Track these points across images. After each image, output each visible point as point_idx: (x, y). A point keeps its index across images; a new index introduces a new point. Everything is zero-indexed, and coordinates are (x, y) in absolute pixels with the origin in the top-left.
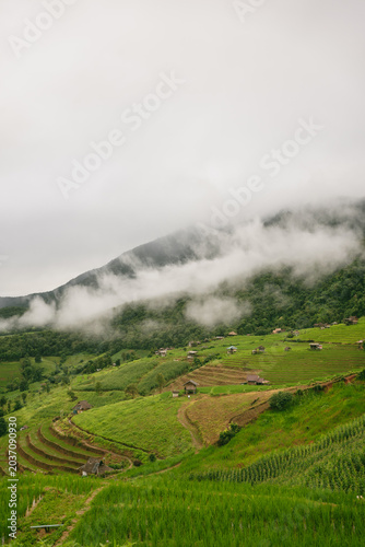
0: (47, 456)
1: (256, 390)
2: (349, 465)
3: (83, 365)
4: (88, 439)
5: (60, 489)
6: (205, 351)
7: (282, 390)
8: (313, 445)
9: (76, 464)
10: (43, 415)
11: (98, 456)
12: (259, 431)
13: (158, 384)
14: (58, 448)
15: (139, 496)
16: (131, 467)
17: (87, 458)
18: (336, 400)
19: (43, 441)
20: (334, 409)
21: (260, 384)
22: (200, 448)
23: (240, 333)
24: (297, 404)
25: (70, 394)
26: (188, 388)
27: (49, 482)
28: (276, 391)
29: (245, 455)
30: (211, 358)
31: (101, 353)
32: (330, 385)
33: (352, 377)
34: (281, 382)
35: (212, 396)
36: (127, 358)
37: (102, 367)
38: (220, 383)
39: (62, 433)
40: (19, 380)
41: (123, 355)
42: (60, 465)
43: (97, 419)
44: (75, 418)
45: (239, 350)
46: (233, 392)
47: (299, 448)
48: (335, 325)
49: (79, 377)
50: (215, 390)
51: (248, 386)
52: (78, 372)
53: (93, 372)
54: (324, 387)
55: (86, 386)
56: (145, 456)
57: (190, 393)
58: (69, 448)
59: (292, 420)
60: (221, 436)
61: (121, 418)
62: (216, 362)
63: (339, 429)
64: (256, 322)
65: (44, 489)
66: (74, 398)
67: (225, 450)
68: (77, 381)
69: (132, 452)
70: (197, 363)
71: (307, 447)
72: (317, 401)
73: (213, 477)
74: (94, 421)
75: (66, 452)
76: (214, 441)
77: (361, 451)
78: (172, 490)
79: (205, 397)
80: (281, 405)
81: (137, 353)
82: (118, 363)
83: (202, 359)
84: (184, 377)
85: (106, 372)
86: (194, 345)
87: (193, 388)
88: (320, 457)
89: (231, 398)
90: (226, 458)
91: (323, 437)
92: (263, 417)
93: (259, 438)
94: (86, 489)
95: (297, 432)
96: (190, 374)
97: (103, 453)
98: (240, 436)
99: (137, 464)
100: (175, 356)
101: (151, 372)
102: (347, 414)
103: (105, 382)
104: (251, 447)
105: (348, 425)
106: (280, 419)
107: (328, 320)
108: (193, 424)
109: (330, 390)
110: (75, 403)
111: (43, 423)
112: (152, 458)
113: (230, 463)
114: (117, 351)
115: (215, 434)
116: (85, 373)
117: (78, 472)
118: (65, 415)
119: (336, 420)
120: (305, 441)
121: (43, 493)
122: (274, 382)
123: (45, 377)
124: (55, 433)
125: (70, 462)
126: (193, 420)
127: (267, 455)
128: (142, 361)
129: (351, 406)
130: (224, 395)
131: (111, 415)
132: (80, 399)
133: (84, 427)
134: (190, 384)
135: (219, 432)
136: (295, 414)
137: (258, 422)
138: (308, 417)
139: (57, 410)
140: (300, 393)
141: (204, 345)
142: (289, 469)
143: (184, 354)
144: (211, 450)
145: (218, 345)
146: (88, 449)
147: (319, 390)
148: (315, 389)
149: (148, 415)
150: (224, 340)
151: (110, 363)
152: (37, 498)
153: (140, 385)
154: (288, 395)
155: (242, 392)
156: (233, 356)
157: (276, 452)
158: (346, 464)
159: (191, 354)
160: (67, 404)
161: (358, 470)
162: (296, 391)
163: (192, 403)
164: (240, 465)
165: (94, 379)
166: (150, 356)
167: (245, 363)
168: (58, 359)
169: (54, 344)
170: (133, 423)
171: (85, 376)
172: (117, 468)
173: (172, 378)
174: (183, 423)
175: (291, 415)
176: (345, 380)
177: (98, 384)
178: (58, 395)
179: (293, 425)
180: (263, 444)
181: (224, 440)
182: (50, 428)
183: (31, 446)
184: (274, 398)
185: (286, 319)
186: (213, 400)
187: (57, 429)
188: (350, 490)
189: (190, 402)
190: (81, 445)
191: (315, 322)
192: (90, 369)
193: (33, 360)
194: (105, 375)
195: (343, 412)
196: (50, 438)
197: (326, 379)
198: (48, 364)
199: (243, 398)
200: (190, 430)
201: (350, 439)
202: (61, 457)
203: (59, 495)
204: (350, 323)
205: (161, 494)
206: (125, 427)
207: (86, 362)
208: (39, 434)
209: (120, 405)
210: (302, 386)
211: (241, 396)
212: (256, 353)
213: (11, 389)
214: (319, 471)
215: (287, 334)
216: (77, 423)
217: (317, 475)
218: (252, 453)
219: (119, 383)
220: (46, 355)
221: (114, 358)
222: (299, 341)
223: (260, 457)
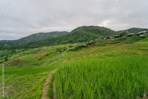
0: (13, 63)
6: (41, 48)
7: (48, 53)
9: (18, 64)
11: (21, 63)
13: (34, 53)
14: (15, 62)
19: (13, 61)
20: (53, 55)
21: (46, 52)
24: (49, 55)
31: (26, 49)
36: (30, 49)
40: (11, 53)
42: (15, 64)
43: (22, 58)
44: (19, 58)
50: (40, 53)
51: (44, 53)
58: (17, 62)
61: (26, 58)
62: (42, 50)
67: (40, 60)
68: (21, 53)
70: (40, 50)
76: (38, 59)
79: (38, 54)
82: (28, 50)
85: (26, 51)
89: (42, 54)
92: (45, 56)
99: (27, 63)
100: (37, 49)
101: (33, 51)
103: (25, 53)
104: (43, 60)
106: (47, 56)
112: (29, 62)
113: (40, 62)
118: (17, 57)
123: (16, 52)
124: (15, 60)
131: (24, 57)
147: (52, 53)
149: (30, 57)
156: (44, 49)
166: (33, 49)
168: (19, 50)
169: (18, 47)
170: (28, 58)
172: (24, 64)
174: (35, 58)
178: (18, 55)
180: (45, 59)
181: (40, 59)
183: (10, 62)
189: (36, 55)
190: (19, 62)
192: (23, 51)
193: (14, 50)
198: (17, 50)
200: (35, 59)
208: (12, 61)
210: (50, 53)
212: (47, 49)
213: (10, 54)
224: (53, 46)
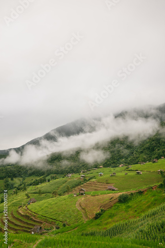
0: (16, 225)
1: (112, 193)
2: (155, 228)
3: (33, 181)
4: (35, 216)
5: (21, 241)
6: (88, 175)
7: (124, 193)
8: (138, 219)
9: (29, 228)
10: (14, 205)
11: (39, 224)
12: (113, 212)
13: (67, 190)
14: (20, 221)
15: (58, 244)
16: (55, 229)
17: (34, 225)
18: (148, 198)
19: (14, 217)
20: (148, 202)
21: (114, 190)
22: (87, 220)
23: (104, 166)
24: (131, 199)
25: (27, 195)
26: (81, 192)
27: (16, 237)
28: (121, 194)
29: (107, 224)
30: (91, 178)
31: (41, 176)
32: (146, 190)
33: (156, 187)
34: (123, 189)
35: (92, 196)
36: (53, 178)
37: (41, 183)
38: (96, 190)
39: (23, 214)
41: (51, 177)
42: (21, 229)
43: (39, 207)
44: (29, 206)
45: (104, 174)
46: (101, 194)
47: (132, 220)
48: (148, 163)
49: (31, 187)
50: (93, 193)
51: (109, 191)
52: (31, 185)
53: (37, 185)
54: (143, 191)
55: (34, 191)
56: (61, 224)
57: (82, 194)
58: (25, 220)
59: (129, 207)
60: (96, 215)
61: (50, 206)
62: (93, 180)
63: (150, 211)
64: (112, 162)
65: (14, 241)
66: (28, 197)
67: (98, 221)
68: (30, 189)
69: (55, 222)
70: (85, 180)
71: (136, 220)
72: (140, 198)
73: (92, 234)
74: (37, 208)
75: (24, 223)
76: (93, 217)
77: (161, 222)
78: (74, 240)
79: (89, 196)
80: (123, 200)
81: (58, 176)
82: (49, 181)
83: (87, 179)
84: (79, 187)
85: (43, 185)
86: (84, 172)
87: (83, 192)
88: (142, 225)
89: (100, 197)
90: (98, 225)
91: (143, 215)
92: (115, 206)
93: (114, 216)
94: (33, 240)
95: (131, 212)
96: (82, 185)
97: (41, 223)
98: (105, 215)
99: (58, 228)
100: (75, 177)
101: (64, 185)
102: (154, 204)
103: (43, 190)
104: (110, 220)
105: (154, 209)
106: (123, 206)
107: (145, 161)
108: (83, 209)
109: (146, 193)
110: (29, 199)
111: (14, 209)
112: (64, 225)
113: (100, 227)
114: (48, 175)
115: (93, 214)
116: (34, 185)
117: (30, 232)
118: (24, 205)
119: (149, 207)
120: (134, 217)
121: (13, 243)
122: (120, 189)
123: (15, 187)
124: (20, 214)
125: (26, 227)
126: (83, 207)
127: (117, 224)
128: (60, 179)
129: (156, 200)
130: (98, 195)
131: (45, 205)
132: (31, 197)
133: (33, 210)
134: (81, 190)
135: (95, 213)
136: (130, 204)
137: (113, 208)
138: (136, 205)
139: (20, 203)
140: (132, 194)
141: (88, 172)
142: (128, 230)
143: (79, 176)
144: (92, 221)
145: (95, 172)
146: (35, 221)
147: (141, 193)
148: (139, 192)
149: (62, 205)
150: (97, 170)
151: (45, 181)
152: (10, 245)
153: (59, 191)
154: (127, 195)
155: (106, 194)
156: (101, 177)
157: (121, 222)
158: (154, 228)
159: (82, 176)
160: (26, 200)
161: (159, 231)
162: (130, 193)
163: (83, 199)
164: (105, 228)
165: (38, 188)
166: (63, 177)
167: (107, 181)
168: (21, 179)
169: (20, 172)
170: (56, 209)
171: (34, 186)
172: (48, 230)
173: (74, 187)
174: (79, 208)
175: (128, 205)
176: (153, 188)
177: (40, 190)
178: (21, 196)
179: (129, 209)
180: (116, 218)
181: (97, 217)
182: (17, 211)
184: (120, 197)
185: (125, 160)
186: (92, 197)
187: (20, 212)
188: (156, 240)
190: (31, 219)
191: (139, 161)
192: (36, 183)
193: (10, 179)
194: (43, 186)
195: (152, 203)
196: (17, 216)
197: (144, 188)
198: (17, 181)
199: (106, 196)
200: (82, 212)
201: (155, 216)
202: (22, 225)
203: (21, 243)
204: (154, 162)
205: (69, 242)
206: (52, 211)
207: (34, 180)
208: (12, 214)
209: (50, 200)
210: (133, 191)
211: (105, 196)
212: (112, 176)
214: (141, 231)
215: (126, 167)
216: (29, 209)
217: (141, 233)
218: (110, 223)
219: (49, 190)
220: (16, 177)
221: (47, 178)
222: (131, 170)
223: (114, 224)
224: (132, 167)
